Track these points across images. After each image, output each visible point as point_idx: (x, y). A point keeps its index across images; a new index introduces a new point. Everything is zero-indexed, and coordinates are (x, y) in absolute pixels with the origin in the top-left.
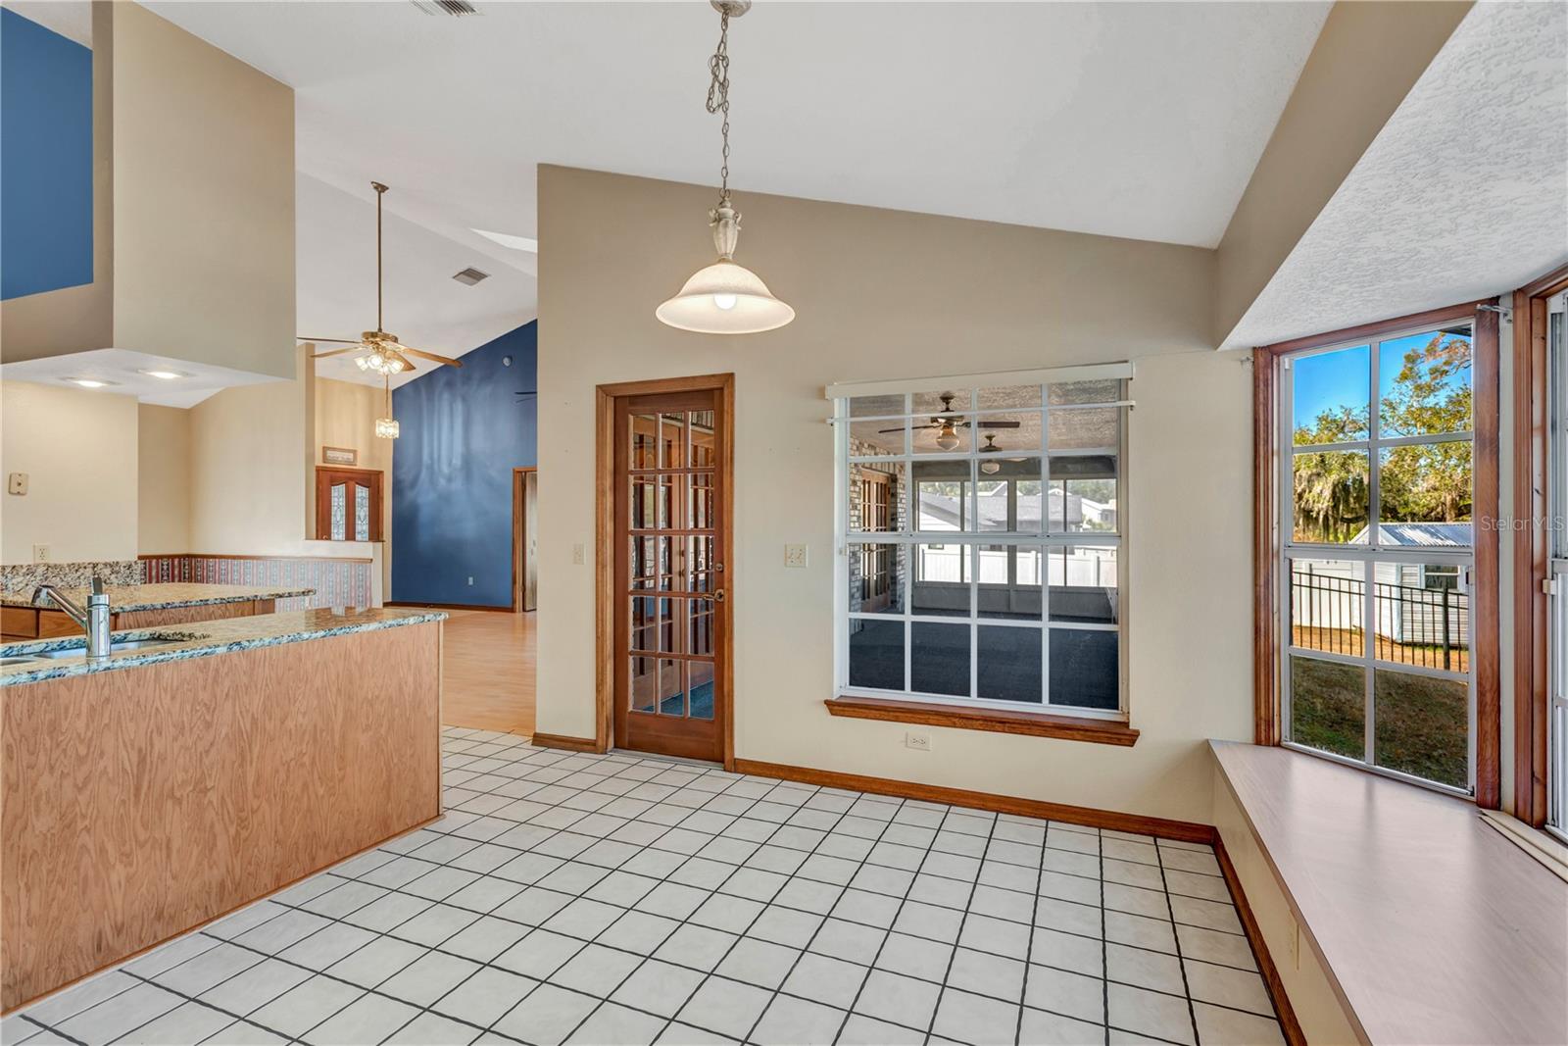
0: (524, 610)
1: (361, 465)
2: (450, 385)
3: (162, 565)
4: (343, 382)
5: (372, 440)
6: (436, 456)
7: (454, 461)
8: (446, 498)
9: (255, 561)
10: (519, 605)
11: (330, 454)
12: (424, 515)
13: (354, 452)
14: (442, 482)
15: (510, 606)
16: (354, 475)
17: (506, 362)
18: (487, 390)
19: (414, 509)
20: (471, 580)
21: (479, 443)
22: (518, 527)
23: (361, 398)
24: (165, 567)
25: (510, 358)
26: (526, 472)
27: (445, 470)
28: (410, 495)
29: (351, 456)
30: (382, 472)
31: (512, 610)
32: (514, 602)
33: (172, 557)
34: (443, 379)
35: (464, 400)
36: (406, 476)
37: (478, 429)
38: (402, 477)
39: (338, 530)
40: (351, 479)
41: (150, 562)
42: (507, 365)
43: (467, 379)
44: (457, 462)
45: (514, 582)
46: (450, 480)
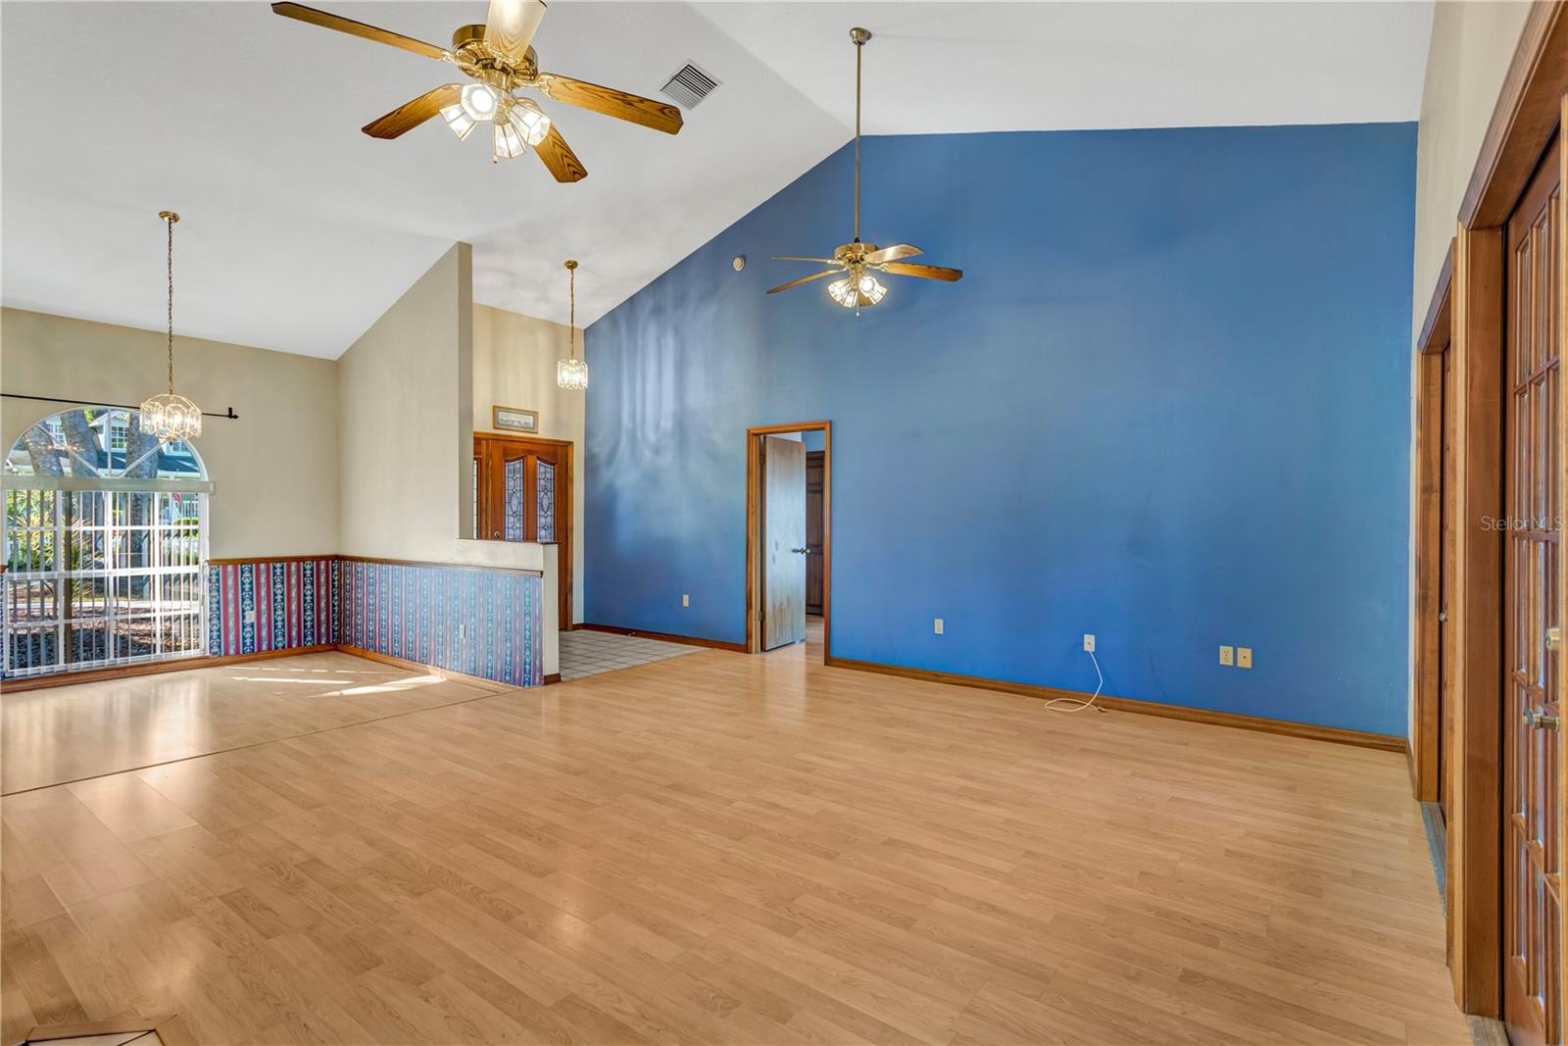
0: (763, 649)
1: (544, 433)
2: (658, 311)
3: (305, 570)
4: (519, 316)
5: (559, 394)
6: (638, 417)
7: (663, 424)
8: (652, 479)
9: (404, 568)
10: (755, 642)
11: (503, 416)
12: (624, 505)
13: (535, 414)
14: (647, 454)
15: (742, 641)
16: (535, 448)
17: (738, 264)
18: (710, 311)
19: (612, 494)
20: (686, 598)
21: (698, 396)
22: (755, 521)
23: (543, 339)
24: (308, 572)
25: (744, 257)
26: (765, 434)
27: (652, 437)
28: (606, 475)
29: (530, 420)
30: (571, 443)
31: (746, 649)
32: (748, 636)
33: (317, 559)
34: (648, 304)
35: (677, 332)
36: (602, 450)
37: (696, 374)
38: (596, 450)
39: (513, 524)
40: (530, 452)
41: (289, 567)
42: (738, 269)
43: (681, 301)
44: (667, 425)
45: (749, 606)
46: (657, 451)
